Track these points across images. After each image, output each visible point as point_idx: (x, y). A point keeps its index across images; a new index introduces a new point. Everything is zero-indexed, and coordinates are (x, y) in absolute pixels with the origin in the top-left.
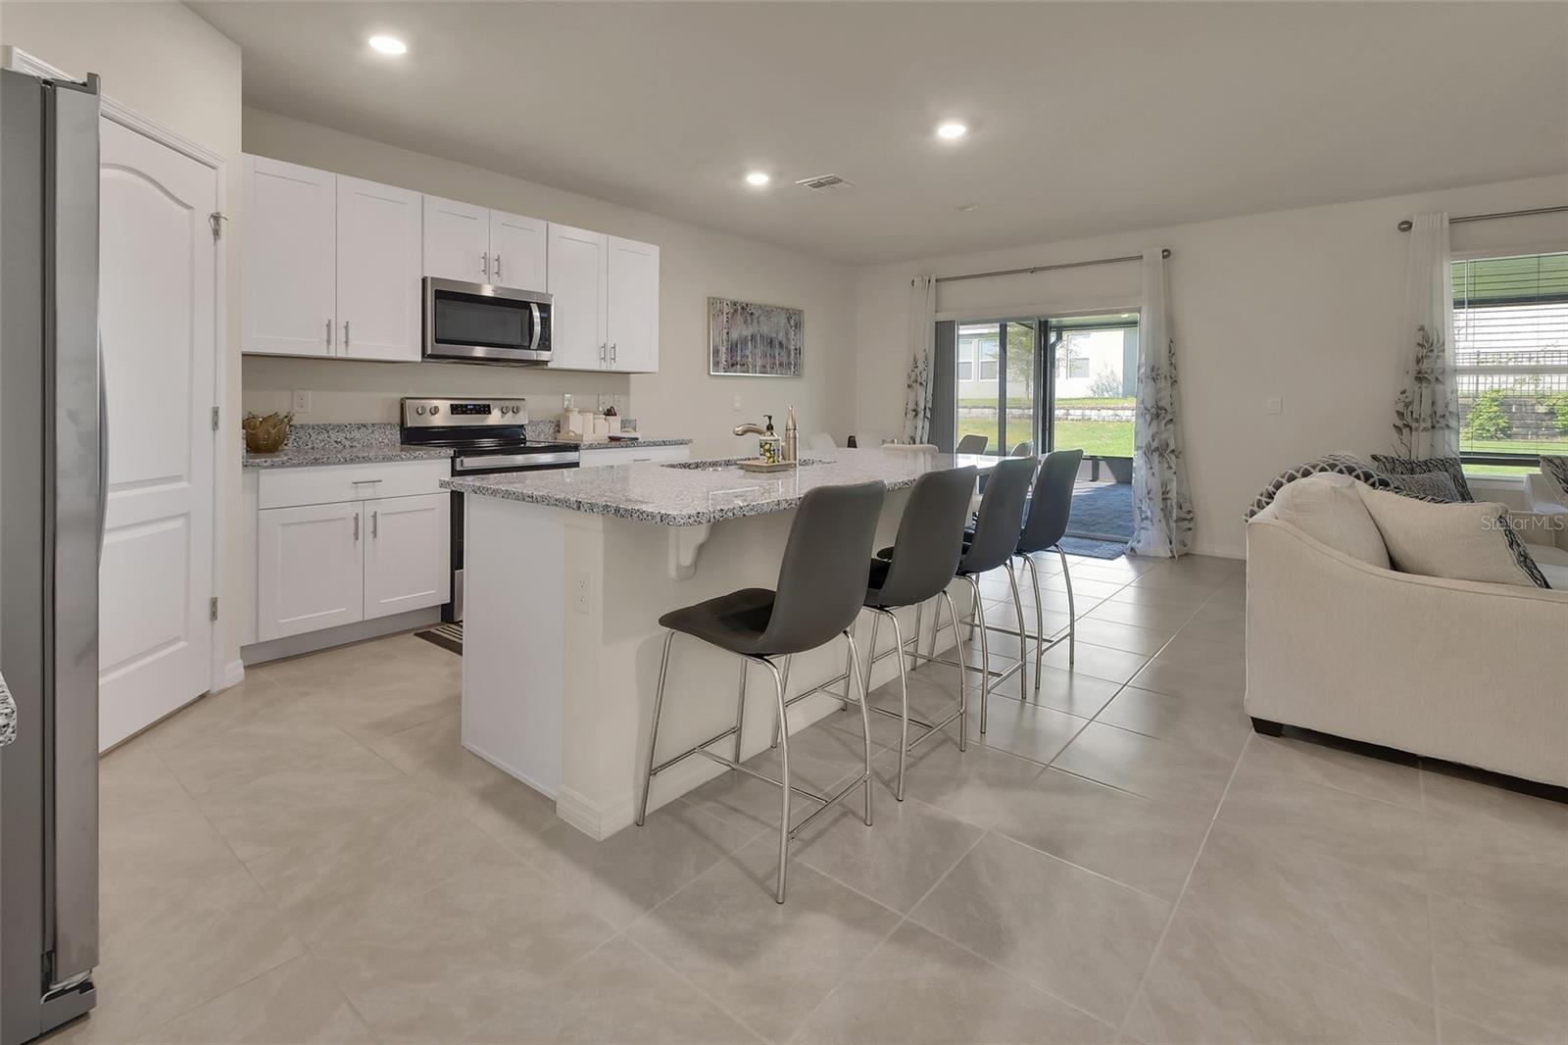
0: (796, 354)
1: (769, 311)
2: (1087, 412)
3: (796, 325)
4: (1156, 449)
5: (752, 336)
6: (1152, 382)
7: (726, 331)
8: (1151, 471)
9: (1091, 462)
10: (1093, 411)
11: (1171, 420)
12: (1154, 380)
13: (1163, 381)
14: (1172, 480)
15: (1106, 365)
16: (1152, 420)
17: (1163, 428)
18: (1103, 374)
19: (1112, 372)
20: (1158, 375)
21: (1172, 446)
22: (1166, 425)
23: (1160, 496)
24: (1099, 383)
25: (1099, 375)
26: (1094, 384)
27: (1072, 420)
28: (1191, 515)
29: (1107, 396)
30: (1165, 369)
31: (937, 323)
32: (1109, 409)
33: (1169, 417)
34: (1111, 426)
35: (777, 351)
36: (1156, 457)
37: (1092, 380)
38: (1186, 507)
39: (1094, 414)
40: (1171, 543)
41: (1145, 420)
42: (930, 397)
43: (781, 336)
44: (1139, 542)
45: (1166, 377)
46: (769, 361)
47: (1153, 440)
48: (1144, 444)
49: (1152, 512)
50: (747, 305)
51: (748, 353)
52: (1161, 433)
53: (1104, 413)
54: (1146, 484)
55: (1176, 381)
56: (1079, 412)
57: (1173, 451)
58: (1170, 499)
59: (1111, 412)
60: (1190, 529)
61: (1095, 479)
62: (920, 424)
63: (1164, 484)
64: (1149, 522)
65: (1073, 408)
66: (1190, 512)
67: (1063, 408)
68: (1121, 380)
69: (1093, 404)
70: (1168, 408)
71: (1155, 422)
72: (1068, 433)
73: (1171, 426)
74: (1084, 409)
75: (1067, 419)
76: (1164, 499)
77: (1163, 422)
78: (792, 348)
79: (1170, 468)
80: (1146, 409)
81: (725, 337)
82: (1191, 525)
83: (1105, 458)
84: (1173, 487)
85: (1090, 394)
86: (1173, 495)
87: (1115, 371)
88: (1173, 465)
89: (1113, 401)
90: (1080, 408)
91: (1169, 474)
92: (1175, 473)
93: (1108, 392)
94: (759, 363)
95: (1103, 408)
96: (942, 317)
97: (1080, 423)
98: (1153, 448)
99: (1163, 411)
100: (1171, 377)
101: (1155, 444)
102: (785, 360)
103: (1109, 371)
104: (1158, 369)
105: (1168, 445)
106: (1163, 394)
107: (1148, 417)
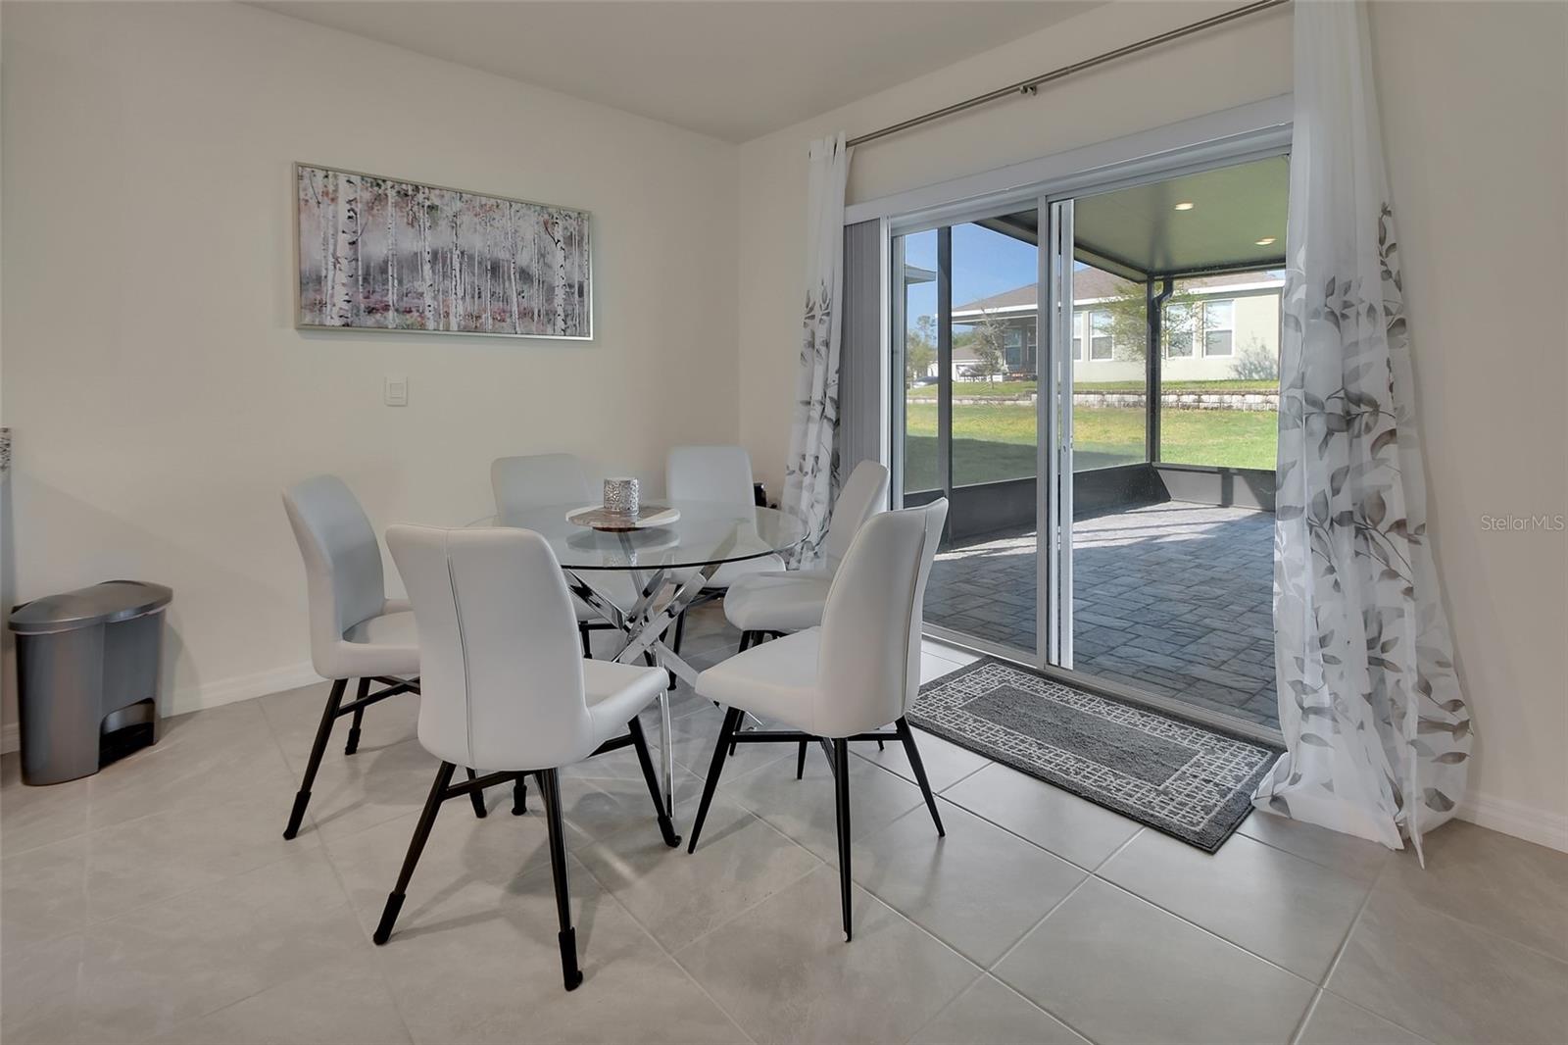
0: (569, 295)
1: (487, 208)
2: (1227, 398)
3: (569, 240)
4: (1344, 519)
5: (435, 254)
6: (1331, 326)
7: (349, 237)
8: (1331, 578)
9: (1219, 476)
10: (1234, 397)
11: (1392, 433)
12: (1337, 318)
13: (1363, 319)
14: (1401, 614)
15: (1254, 339)
16: (1330, 433)
17: (1367, 456)
18: (1250, 349)
19: (1263, 347)
20: (1347, 305)
21: (1396, 510)
22: (1376, 445)
23: (1363, 654)
24: (1247, 362)
25: (1246, 351)
26: (1237, 363)
27: (1205, 408)
28: (1462, 715)
29: (1256, 376)
30: (1370, 289)
31: (845, 227)
32: (1259, 393)
33: (1385, 424)
34: (1260, 417)
35: (513, 287)
36: (1345, 540)
37: (1235, 357)
38: (1447, 687)
39: (1235, 401)
40: (1399, 802)
41: (1310, 434)
42: (833, 377)
43: (526, 258)
44: (1295, 780)
45: (1371, 309)
46: (490, 307)
47: (1336, 492)
48: (1307, 500)
49: (1335, 695)
50: (417, 189)
51: (422, 286)
52: (1360, 470)
53: (1250, 398)
54: (1316, 611)
55: (1402, 322)
56: (1214, 398)
57: (1400, 525)
58: (1395, 668)
59: (1259, 398)
60: (1460, 757)
61: (1226, 502)
62: (813, 428)
63: (1372, 619)
64: (1327, 722)
65: (1207, 393)
66: (1456, 705)
67: (1193, 393)
68: (1277, 356)
69: (1236, 387)
70: (1380, 394)
71: (1340, 440)
72: (1198, 426)
73: (1390, 451)
74: (1222, 394)
75: (1199, 408)
76: (1375, 662)
77: (1367, 440)
78: (559, 282)
79: (1392, 574)
80: (1312, 402)
81: (343, 250)
82: (1463, 744)
83: (1241, 472)
84: (1404, 634)
85: (1234, 375)
86: (1404, 656)
87: (1268, 348)
88: (1403, 571)
89: (1263, 384)
90: (1216, 393)
91: (1387, 595)
92: (1409, 591)
93: (1258, 372)
94: (458, 309)
95: (1249, 393)
96: (856, 214)
97: (1216, 413)
98: (1335, 512)
99: (1364, 408)
100: (1388, 312)
101: (1342, 503)
102: (536, 303)
103: (1260, 346)
104: (1347, 289)
105: (1382, 505)
106: (1362, 359)
107: (1319, 425)
